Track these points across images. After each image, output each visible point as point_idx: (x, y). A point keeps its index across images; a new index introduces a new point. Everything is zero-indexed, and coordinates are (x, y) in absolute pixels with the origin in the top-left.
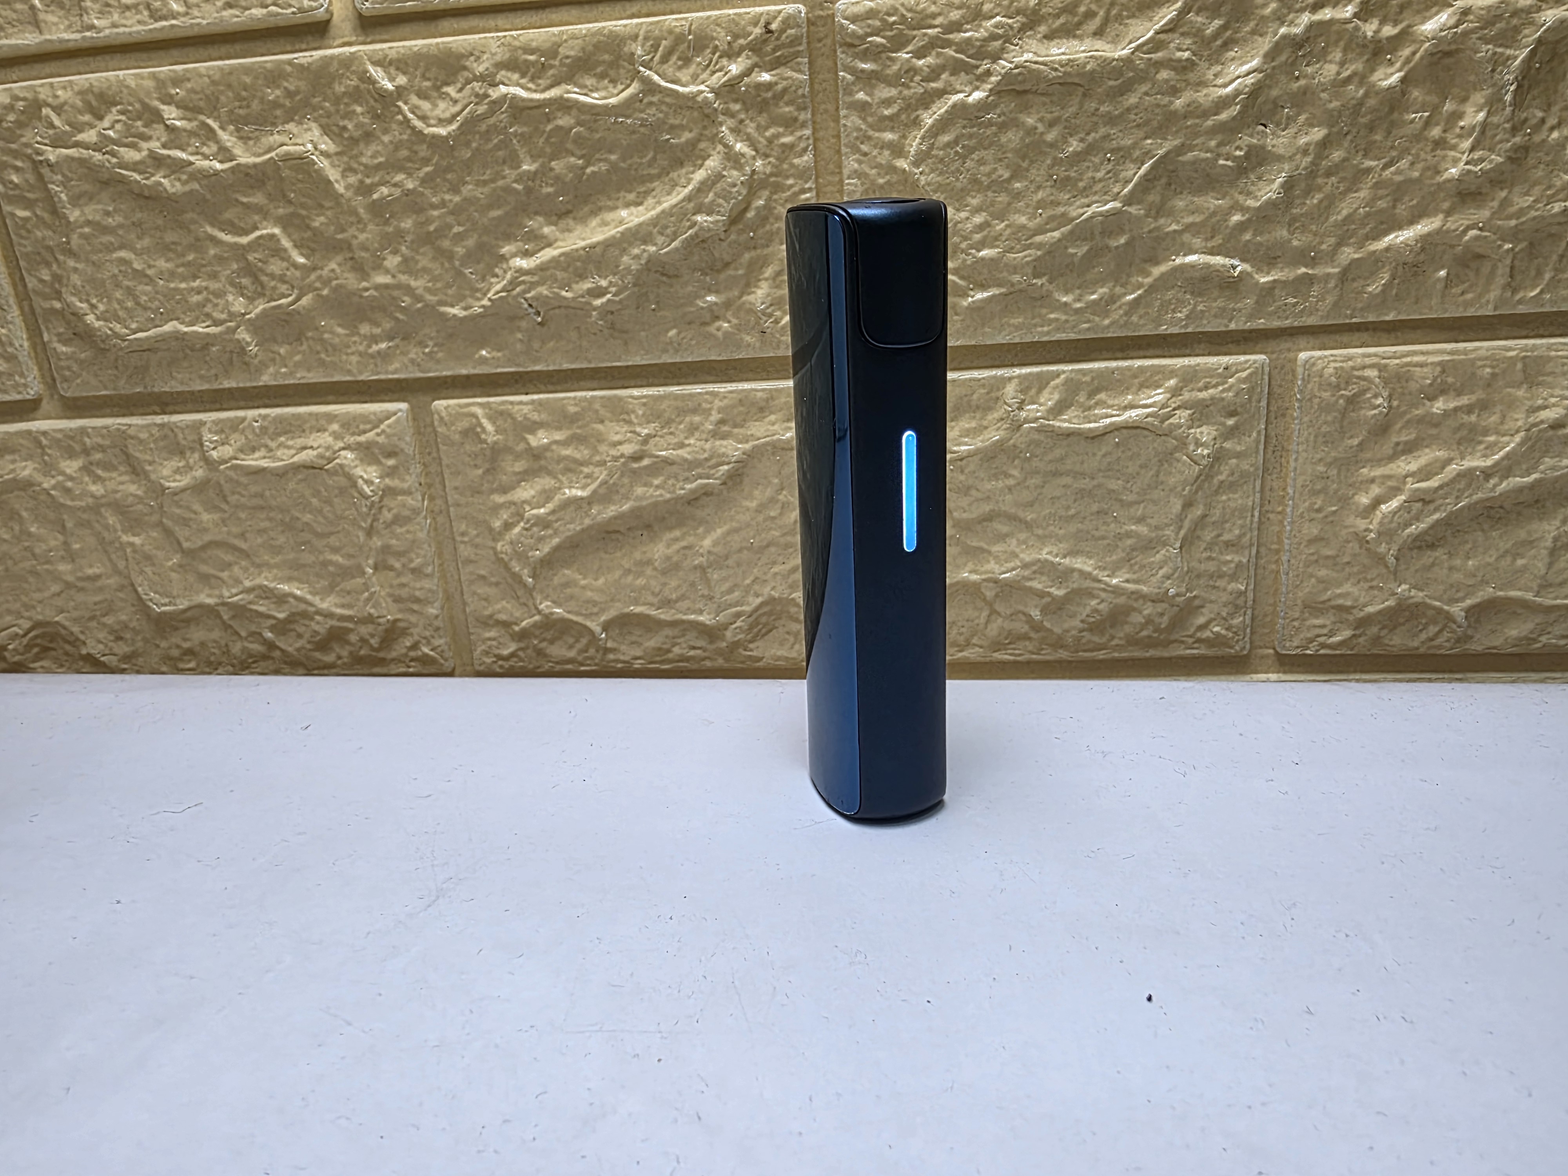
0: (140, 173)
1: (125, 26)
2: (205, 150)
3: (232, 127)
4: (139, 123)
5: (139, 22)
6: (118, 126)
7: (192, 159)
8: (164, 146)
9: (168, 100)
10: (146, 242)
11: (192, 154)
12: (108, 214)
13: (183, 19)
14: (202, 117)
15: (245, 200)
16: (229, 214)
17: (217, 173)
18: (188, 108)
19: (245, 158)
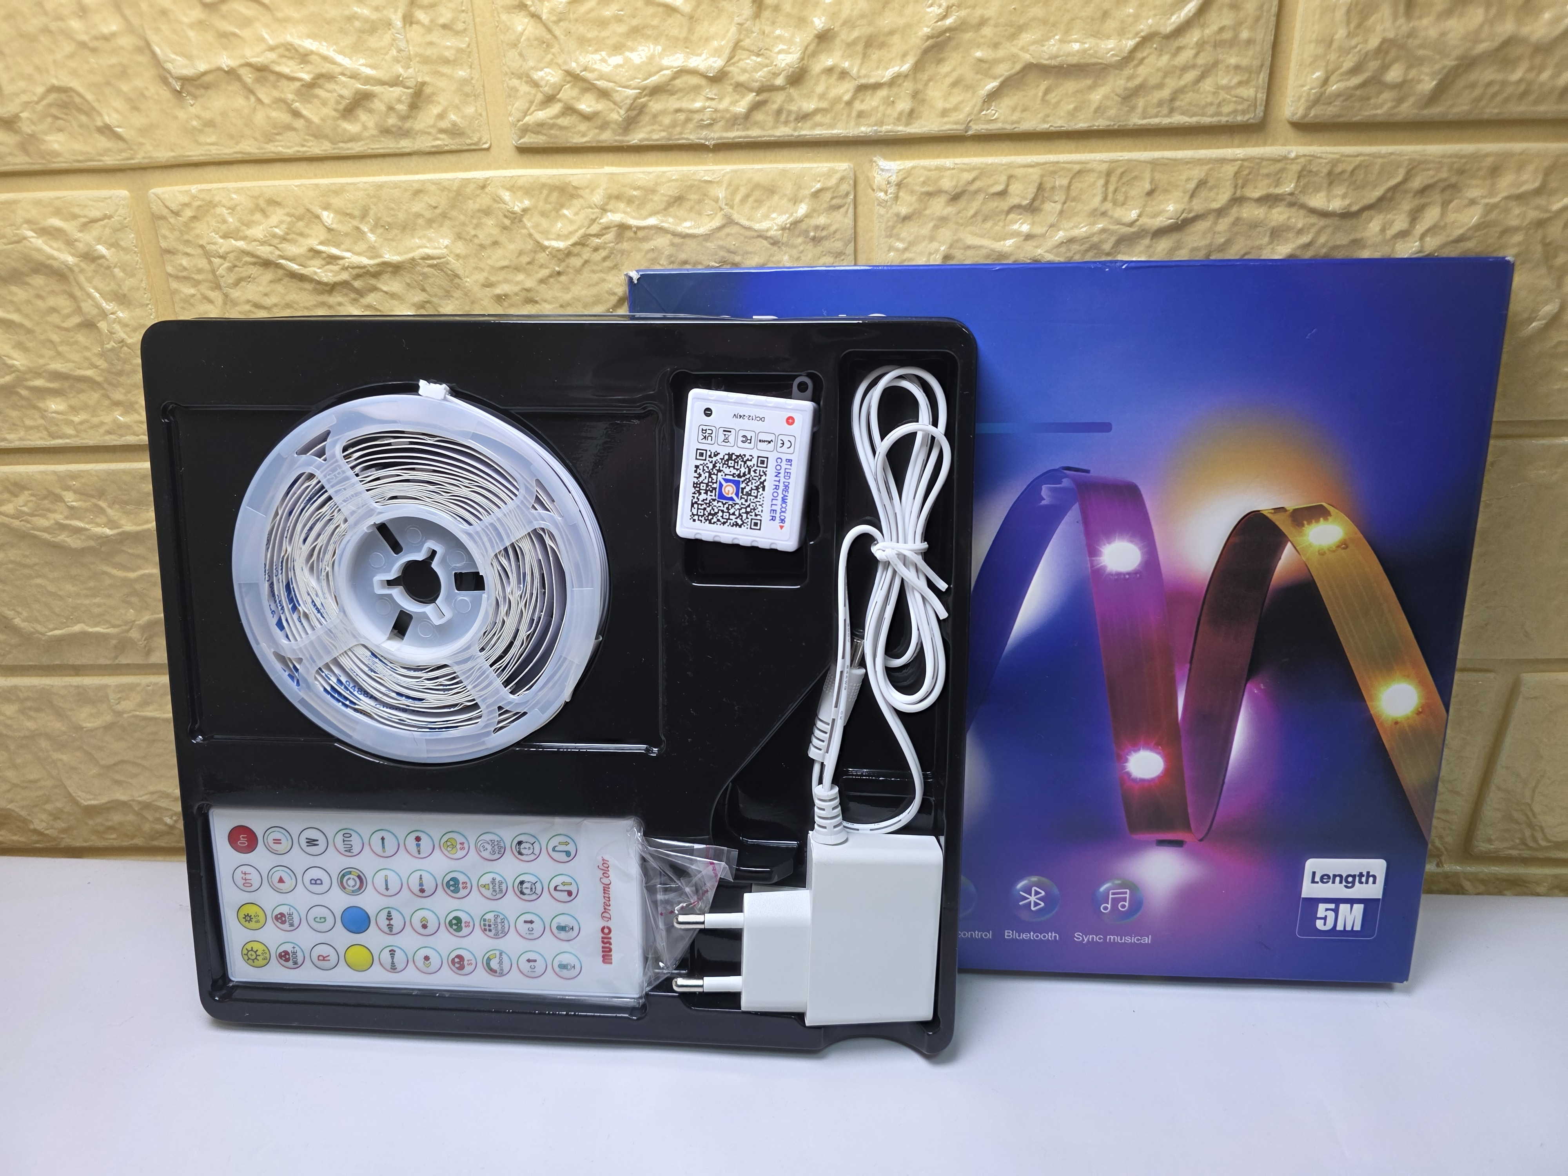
0: (49, 533)
1: (29, 440)
2: (98, 520)
3: (117, 506)
4: (46, 502)
5: (41, 438)
6: (30, 505)
7: (87, 526)
8: (67, 518)
9: (68, 488)
10: (56, 574)
11: (88, 523)
12: (26, 556)
13: (75, 439)
14: (94, 500)
15: (130, 551)
16: (118, 559)
17: (107, 537)
18: (82, 493)
19: (129, 527)
